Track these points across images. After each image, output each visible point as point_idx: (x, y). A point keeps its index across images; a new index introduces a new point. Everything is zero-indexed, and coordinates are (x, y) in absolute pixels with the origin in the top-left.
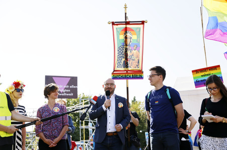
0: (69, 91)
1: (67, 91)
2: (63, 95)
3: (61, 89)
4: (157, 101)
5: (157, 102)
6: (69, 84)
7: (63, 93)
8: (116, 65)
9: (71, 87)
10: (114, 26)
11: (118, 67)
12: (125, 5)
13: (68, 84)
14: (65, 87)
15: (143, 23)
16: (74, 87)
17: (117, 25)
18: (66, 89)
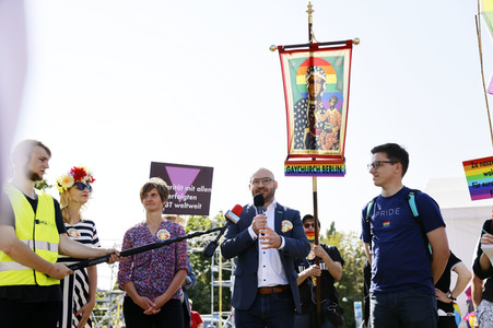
0: (195, 198)
1: (191, 198)
2: (182, 206)
3: (180, 193)
4: (387, 221)
5: (387, 224)
6: (196, 183)
7: (183, 202)
8: (293, 144)
9: (199, 190)
10: (284, 56)
11: (295, 148)
12: (310, 6)
13: (194, 184)
14: (187, 189)
15: (349, 44)
16: (206, 190)
17: (290, 52)
18: (189, 193)
